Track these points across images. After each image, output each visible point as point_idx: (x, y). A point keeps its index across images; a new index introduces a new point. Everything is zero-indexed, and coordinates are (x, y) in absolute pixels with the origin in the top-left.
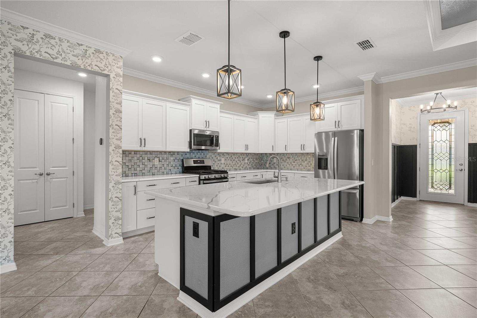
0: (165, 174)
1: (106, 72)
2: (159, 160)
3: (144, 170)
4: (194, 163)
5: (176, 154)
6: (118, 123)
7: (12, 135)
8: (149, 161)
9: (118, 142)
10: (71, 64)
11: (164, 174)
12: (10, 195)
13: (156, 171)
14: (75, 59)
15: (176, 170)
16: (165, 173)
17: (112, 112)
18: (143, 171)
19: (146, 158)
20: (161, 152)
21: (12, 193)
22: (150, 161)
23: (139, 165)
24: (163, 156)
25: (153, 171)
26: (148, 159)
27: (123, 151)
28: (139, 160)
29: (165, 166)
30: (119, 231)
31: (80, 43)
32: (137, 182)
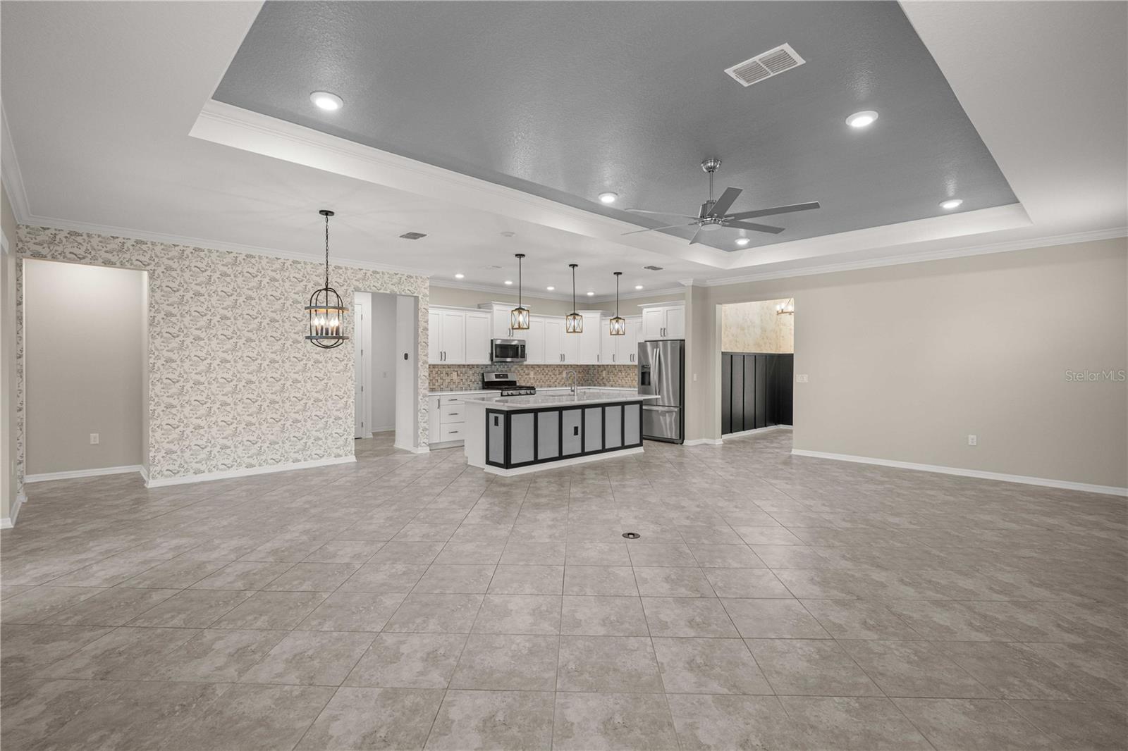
1: (415, 295)
2: (457, 374)
3: (443, 385)
4: (496, 378)
5: (474, 367)
6: (426, 340)
8: (447, 374)
9: (425, 358)
11: (462, 389)
13: (454, 385)
15: (475, 385)
16: (464, 388)
17: (420, 330)
18: (442, 387)
19: (444, 373)
20: (459, 366)
22: (448, 376)
23: (437, 380)
24: (461, 369)
25: (451, 386)
27: (430, 365)
28: (437, 374)
29: (464, 381)
30: (426, 441)
32: (442, 396)
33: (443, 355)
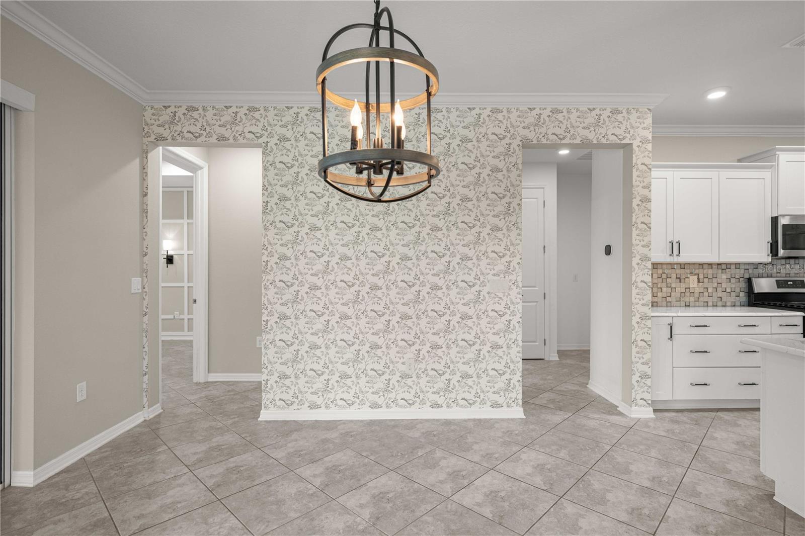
0: (710, 306)
1: (626, 141)
2: (698, 279)
3: (670, 296)
4: (779, 287)
5: (733, 267)
6: (646, 219)
7: (519, 248)
8: (678, 280)
9: (645, 251)
10: (581, 141)
11: (708, 306)
12: (519, 322)
13: (692, 299)
14: (586, 133)
15: (733, 298)
16: (710, 304)
17: (635, 202)
18: (669, 299)
19: (674, 276)
20: (701, 265)
21: (520, 320)
22: (680, 282)
23: (661, 288)
24: (705, 271)
25: (687, 300)
26: (677, 278)
27: (653, 264)
28: (661, 279)
29: (710, 290)
30: (647, 396)
31: (591, 107)
32: (673, 317)
33: (675, 247)
